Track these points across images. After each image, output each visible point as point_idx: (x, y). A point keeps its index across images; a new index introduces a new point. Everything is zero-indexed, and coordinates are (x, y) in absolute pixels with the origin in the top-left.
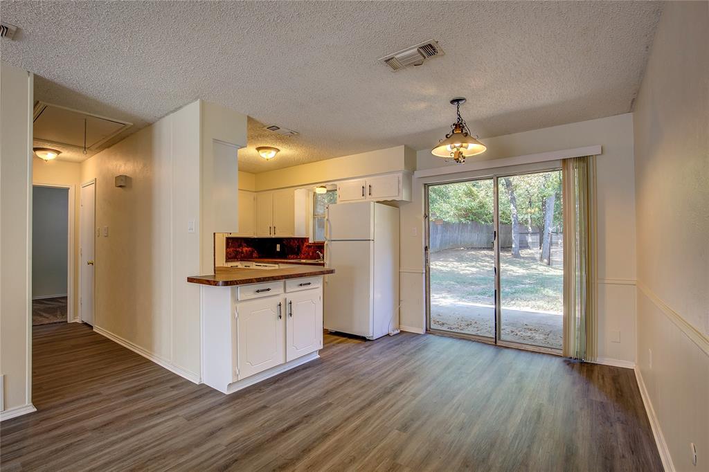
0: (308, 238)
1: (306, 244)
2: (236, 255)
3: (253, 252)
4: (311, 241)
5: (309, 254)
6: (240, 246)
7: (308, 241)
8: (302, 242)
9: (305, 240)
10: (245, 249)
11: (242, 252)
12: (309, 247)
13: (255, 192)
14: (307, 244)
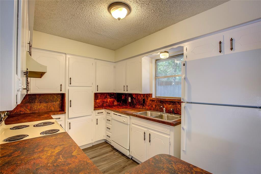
0: (152, 94)
1: (149, 99)
2: (103, 104)
3: (114, 101)
4: (154, 97)
5: (152, 106)
6: (106, 97)
7: (152, 97)
8: (147, 96)
9: (150, 95)
10: (109, 100)
11: (107, 102)
12: (153, 101)
13: (115, 62)
14: (151, 99)
